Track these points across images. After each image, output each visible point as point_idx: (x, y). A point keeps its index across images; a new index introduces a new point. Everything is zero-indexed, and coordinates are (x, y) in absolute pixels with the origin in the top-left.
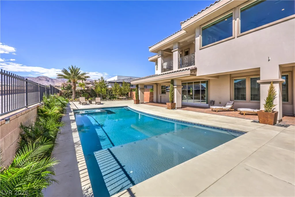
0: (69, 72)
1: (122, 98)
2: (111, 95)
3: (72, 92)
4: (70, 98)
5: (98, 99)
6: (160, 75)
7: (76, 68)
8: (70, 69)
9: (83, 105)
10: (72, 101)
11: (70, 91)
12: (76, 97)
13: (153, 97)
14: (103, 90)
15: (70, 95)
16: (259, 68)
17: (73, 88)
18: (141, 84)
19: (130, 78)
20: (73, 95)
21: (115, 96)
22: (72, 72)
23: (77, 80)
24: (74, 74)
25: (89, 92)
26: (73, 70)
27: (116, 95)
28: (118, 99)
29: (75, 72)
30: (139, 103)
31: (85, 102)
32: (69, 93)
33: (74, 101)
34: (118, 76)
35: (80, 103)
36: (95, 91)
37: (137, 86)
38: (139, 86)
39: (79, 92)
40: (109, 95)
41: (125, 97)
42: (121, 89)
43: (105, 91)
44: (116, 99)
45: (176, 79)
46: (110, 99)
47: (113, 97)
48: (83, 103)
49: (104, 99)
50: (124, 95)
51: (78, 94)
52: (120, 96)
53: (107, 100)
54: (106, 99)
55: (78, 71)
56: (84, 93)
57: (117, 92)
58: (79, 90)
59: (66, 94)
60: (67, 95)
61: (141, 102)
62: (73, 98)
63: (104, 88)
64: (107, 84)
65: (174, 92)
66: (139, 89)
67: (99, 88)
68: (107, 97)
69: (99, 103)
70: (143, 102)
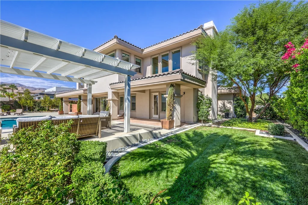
1: (54, 110)
2: (41, 107)
5: (19, 111)
6: (78, 90)
14: (28, 102)
16: (107, 92)
18: (65, 98)
21: (45, 108)
28: (48, 110)
31: (2, 113)
34: (57, 87)
36: (19, 102)
37: (62, 99)
38: (64, 100)
40: (38, 107)
42: (51, 101)
43: (31, 103)
44: (45, 111)
45: (81, 95)
46: (38, 111)
47: (42, 109)
49: (30, 111)
52: (52, 108)
53: (35, 112)
54: (33, 111)
56: (4, 104)
57: (46, 103)
61: (66, 113)
63: (31, 100)
64: (38, 95)
65: (81, 105)
66: (63, 102)
67: (23, 100)
68: (35, 109)
69: (20, 114)
70: (67, 113)
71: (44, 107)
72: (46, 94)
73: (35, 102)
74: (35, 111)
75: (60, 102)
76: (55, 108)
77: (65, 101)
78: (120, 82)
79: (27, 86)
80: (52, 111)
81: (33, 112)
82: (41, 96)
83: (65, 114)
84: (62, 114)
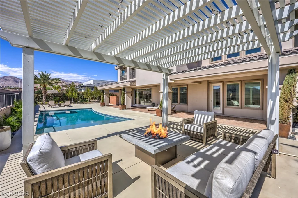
0: (39, 77)
1: (94, 101)
2: (83, 99)
3: (42, 96)
4: (41, 101)
5: (68, 103)
6: (119, 83)
7: (46, 74)
8: (41, 75)
9: (52, 107)
10: (42, 104)
11: (40, 95)
12: (47, 100)
13: (118, 100)
14: (74, 94)
15: (40, 99)
16: (160, 84)
17: (43, 92)
18: (106, 90)
19: (105, 82)
20: (44, 99)
22: (42, 78)
23: (47, 85)
24: (45, 79)
25: (60, 96)
26: (43, 76)
27: (88, 99)
28: (90, 101)
29: (45, 78)
30: (105, 106)
31: (54, 105)
32: (40, 97)
33: (45, 105)
34: (94, 80)
35: (50, 106)
36: (66, 94)
38: (105, 92)
39: (50, 96)
40: (81, 98)
41: (97, 101)
42: (92, 93)
43: (76, 95)
44: (87, 102)
45: (126, 87)
46: (81, 102)
47: (84, 101)
48: (52, 106)
49: (75, 102)
50: (96, 98)
51: (49, 98)
52: (92, 100)
54: (77, 102)
55: (49, 77)
56: (55, 96)
57: (88, 95)
58: (50, 94)
59: (37, 97)
60: (37, 99)
62: (44, 101)
63: (76, 92)
64: (80, 88)
65: (125, 97)
66: (104, 94)
67: (70, 92)
68: (78, 100)
69: (68, 106)
70: (108, 105)
71: (85, 99)
72: (88, 87)
73: (78, 94)
74: (79, 102)
75: (102, 94)
76: (94, 100)
77: (106, 94)
78: (179, 72)
79: (66, 80)
80: (93, 102)
81: (78, 104)
82: (83, 88)
83: (106, 106)
84: (103, 106)
